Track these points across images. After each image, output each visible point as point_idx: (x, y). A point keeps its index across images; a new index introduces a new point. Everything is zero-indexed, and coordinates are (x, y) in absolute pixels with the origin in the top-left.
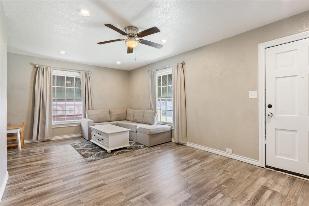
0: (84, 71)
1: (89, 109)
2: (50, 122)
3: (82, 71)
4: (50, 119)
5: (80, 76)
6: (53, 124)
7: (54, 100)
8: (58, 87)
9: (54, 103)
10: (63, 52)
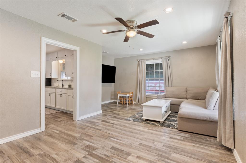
0: (164, 57)
1: (169, 87)
2: (145, 94)
3: (163, 57)
4: (145, 92)
5: (162, 62)
6: (146, 95)
7: (147, 80)
8: (151, 72)
9: (148, 82)
10: (141, 50)
